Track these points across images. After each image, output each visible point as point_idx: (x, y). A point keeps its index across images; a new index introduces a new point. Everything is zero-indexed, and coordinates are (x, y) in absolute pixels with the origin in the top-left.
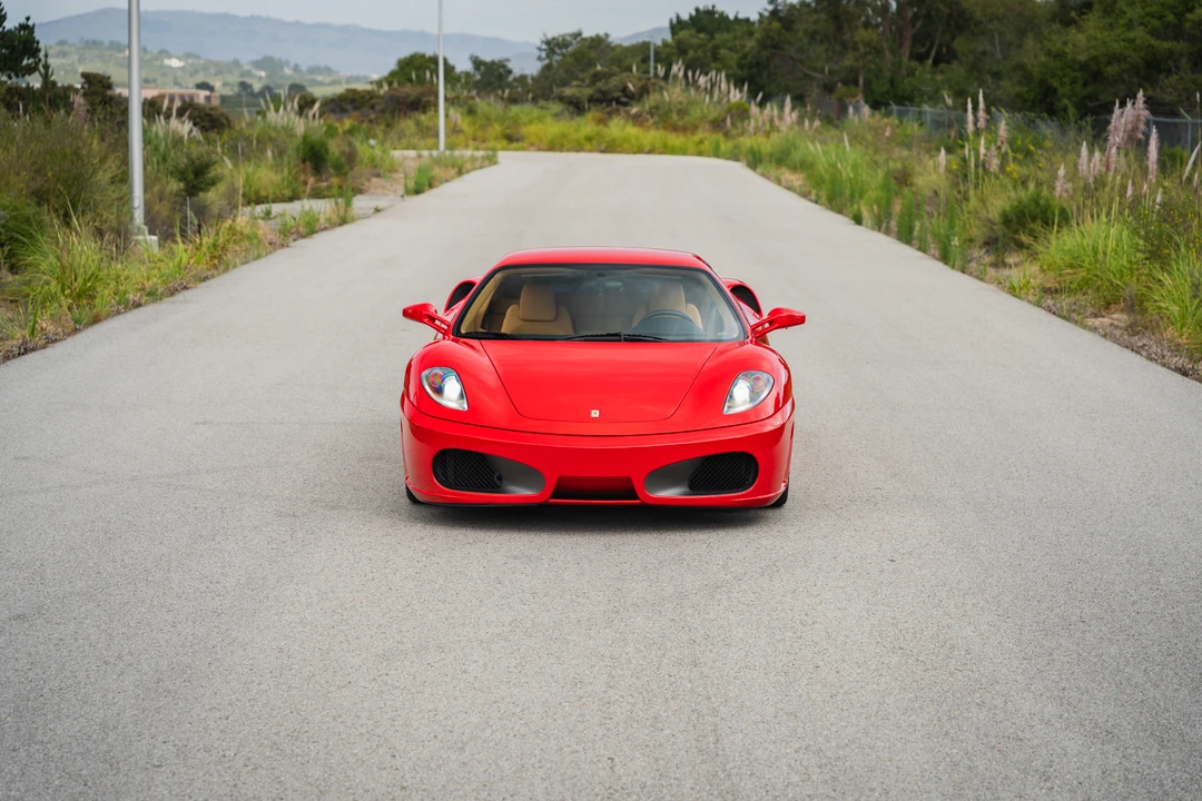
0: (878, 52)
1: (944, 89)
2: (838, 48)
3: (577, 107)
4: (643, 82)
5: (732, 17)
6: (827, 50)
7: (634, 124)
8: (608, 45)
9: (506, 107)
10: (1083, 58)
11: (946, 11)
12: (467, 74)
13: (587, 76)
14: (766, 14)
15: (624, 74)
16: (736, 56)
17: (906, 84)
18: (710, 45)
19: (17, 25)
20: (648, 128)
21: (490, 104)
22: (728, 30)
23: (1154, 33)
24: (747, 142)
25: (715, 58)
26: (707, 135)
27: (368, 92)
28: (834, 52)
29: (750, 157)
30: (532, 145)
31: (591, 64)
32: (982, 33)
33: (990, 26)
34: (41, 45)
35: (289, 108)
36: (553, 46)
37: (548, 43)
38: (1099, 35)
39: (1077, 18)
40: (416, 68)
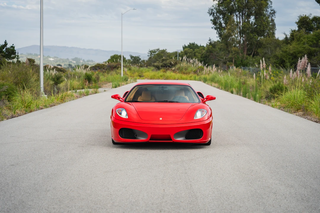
0: (238, 53)
1: (255, 63)
2: (227, 52)
3: (158, 68)
4: (176, 61)
5: (199, 45)
6: (225, 52)
7: (173, 72)
8: (166, 52)
9: (139, 68)
10: (291, 52)
11: (256, 43)
12: (129, 60)
13: (161, 60)
14: (208, 44)
15: (170, 60)
16: (200, 55)
17: (245, 62)
18: (194, 52)
19: (10, 46)
20: (177, 73)
21: (135, 67)
22: (198, 48)
23: (310, 46)
24: (203, 76)
25: (195, 55)
26: (192, 75)
27: (103, 65)
28: (226, 53)
29: (204, 80)
30: (146, 78)
31: (162, 57)
32: (265, 48)
33: (267, 46)
34: (17, 52)
35: (82, 68)
36: (151, 52)
37: (150, 52)
38: (296, 46)
39: (290, 42)
40: (116, 58)
